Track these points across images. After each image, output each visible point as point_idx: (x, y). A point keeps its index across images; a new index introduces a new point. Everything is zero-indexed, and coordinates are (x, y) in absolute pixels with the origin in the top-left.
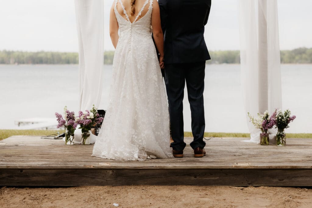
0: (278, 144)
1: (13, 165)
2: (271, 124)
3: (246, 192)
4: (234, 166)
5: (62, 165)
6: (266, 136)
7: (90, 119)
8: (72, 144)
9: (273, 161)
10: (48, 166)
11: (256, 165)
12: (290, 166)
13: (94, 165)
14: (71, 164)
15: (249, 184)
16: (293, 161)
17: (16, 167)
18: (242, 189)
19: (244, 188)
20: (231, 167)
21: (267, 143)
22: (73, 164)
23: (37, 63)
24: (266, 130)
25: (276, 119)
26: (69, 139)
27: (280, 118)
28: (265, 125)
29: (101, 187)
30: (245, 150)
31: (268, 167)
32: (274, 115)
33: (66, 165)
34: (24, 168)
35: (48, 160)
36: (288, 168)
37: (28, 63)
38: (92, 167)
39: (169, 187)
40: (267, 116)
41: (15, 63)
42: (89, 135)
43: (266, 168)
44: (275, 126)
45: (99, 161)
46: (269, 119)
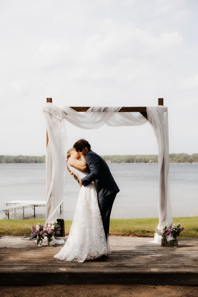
0: (173, 246)
1: (3, 270)
2: (169, 233)
3: (157, 291)
4: (148, 271)
5: (35, 270)
6: (165, 240)
7: (52, 230)
8: (41, 246)
9: (173, 266)
10: (26, 271)
11: (163, 271)
12: (185, 272)
13: (56, 271)
14: (42, 269)
15: (159, 283)
16: (186, 266)
17: (5, 272)
18: (154, 288)
19: (156, 286)
20: (147, 272)
21: (166, 245)
22: (43, 270)
23: (18, 163)
24: (165, 237)
25: (172, 230)
26: (39, 242)
27: (174, 230)
28: (165, 233)
29: (61, 286)
30: (153, 251)
31: (171, 272)
32: (170, 227)
33: (38, 270)
34: (10, 273)
35: (26, 264)
36: (184, 273)
37: (12, 163)
38: (55, 272)
39: (106, 286)
40: (166, 228)
41: (5, 162)
42: (52, 240)
43: (169, 273)
44: (170, 234)
45: (60, 265)
46: (167, 229)
